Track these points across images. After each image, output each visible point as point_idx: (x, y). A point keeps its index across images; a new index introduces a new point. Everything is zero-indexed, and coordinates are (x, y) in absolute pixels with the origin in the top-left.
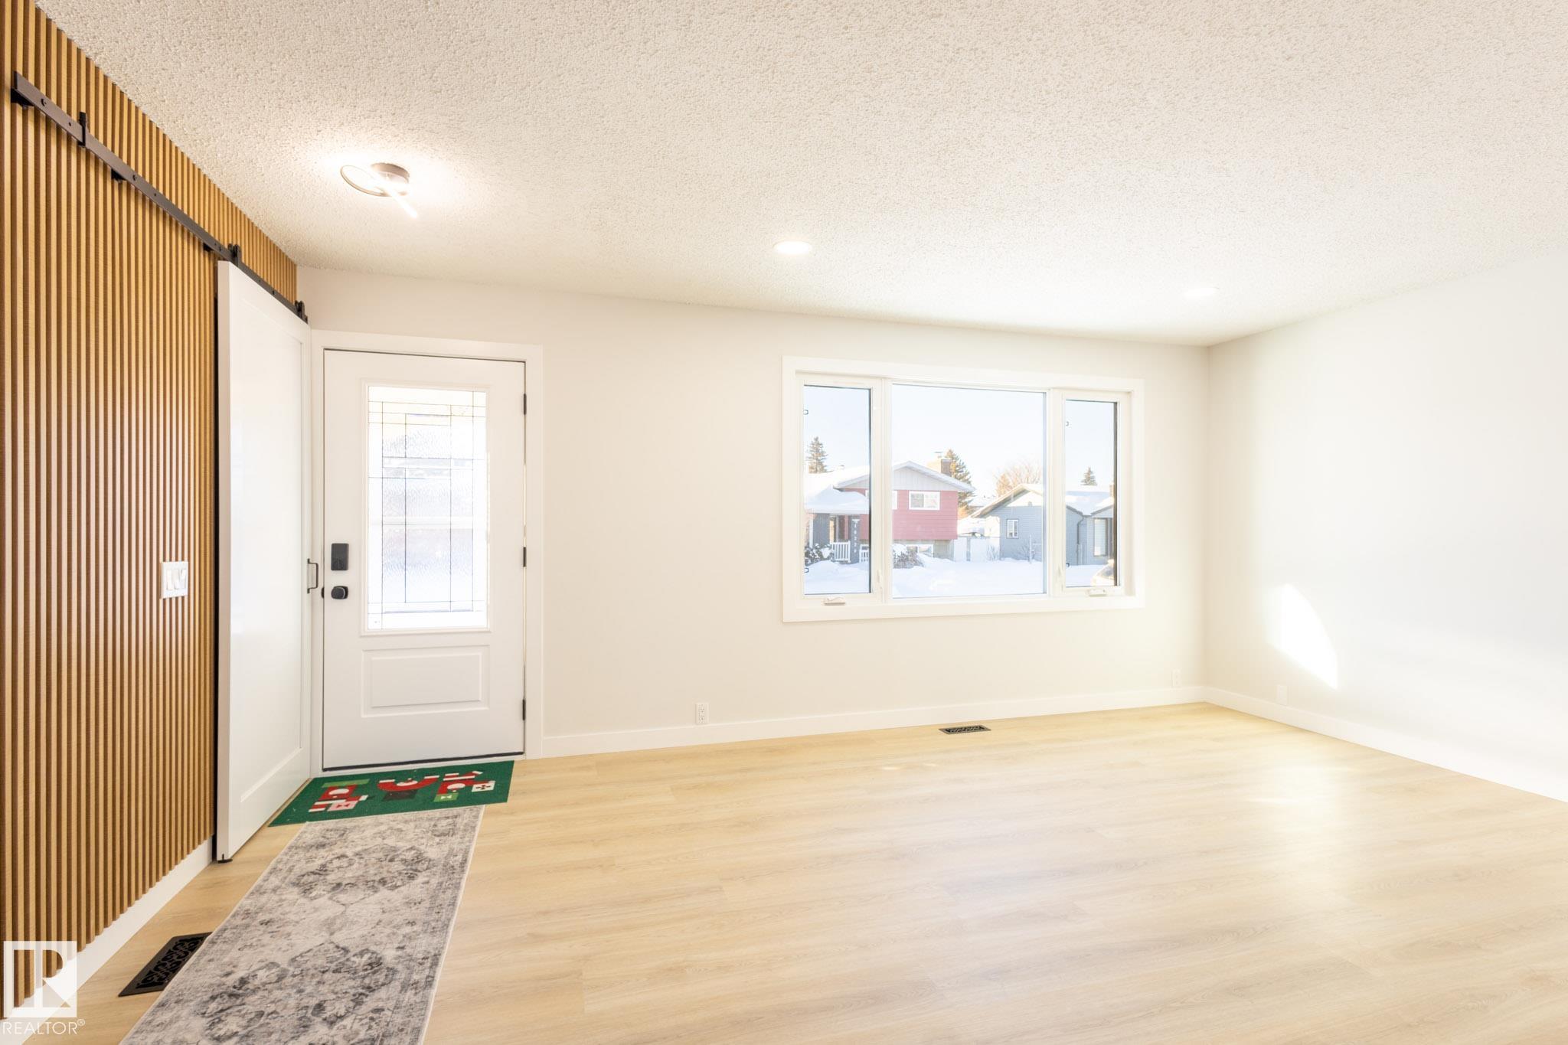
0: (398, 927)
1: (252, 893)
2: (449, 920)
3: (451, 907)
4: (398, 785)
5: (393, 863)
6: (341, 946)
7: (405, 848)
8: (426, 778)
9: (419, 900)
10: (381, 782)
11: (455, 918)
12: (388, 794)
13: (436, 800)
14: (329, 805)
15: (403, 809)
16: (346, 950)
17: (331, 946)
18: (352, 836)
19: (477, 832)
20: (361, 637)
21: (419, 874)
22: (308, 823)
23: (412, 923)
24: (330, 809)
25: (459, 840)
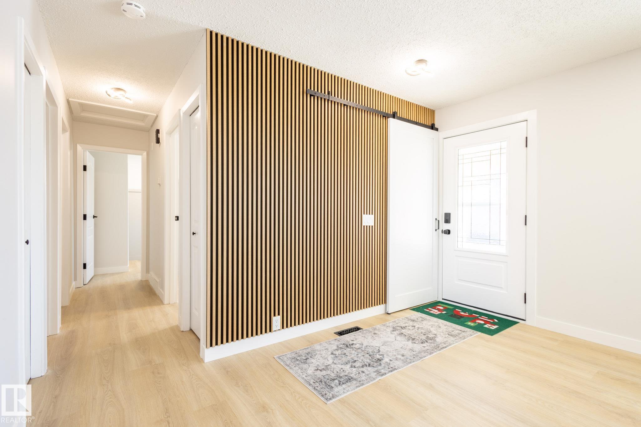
0: (398, 354)
1: (383, 325)
2: (414, 362)
3: (420, 358)
4: (461, 313)
5: (424, 336)
6: (380, 350)
7: (434, 333)
8: (474, 314)
9: (414, 351)
10: (457, 310)
11: (416, 362)
12: (452, 315)
13: (466, 323)
14: (431, 310)
15: (450, 321)
16: (379, 351)
17: (378, 348)
18: (424, 322)
19: (464, 340)
20: (455, 250)
21: (426, 343)
22: (419, 313)
23: (403, 356)
24: (431, 312)
25: (454, 340)
